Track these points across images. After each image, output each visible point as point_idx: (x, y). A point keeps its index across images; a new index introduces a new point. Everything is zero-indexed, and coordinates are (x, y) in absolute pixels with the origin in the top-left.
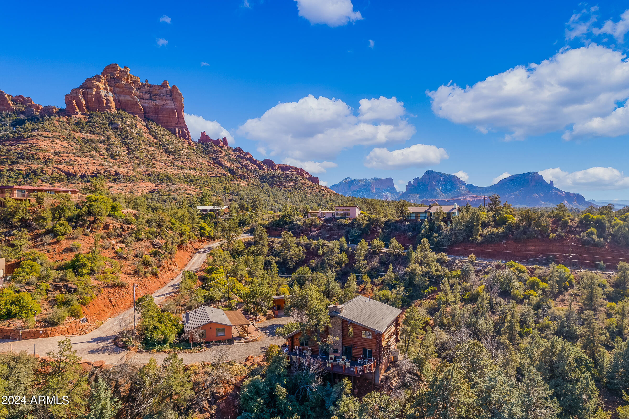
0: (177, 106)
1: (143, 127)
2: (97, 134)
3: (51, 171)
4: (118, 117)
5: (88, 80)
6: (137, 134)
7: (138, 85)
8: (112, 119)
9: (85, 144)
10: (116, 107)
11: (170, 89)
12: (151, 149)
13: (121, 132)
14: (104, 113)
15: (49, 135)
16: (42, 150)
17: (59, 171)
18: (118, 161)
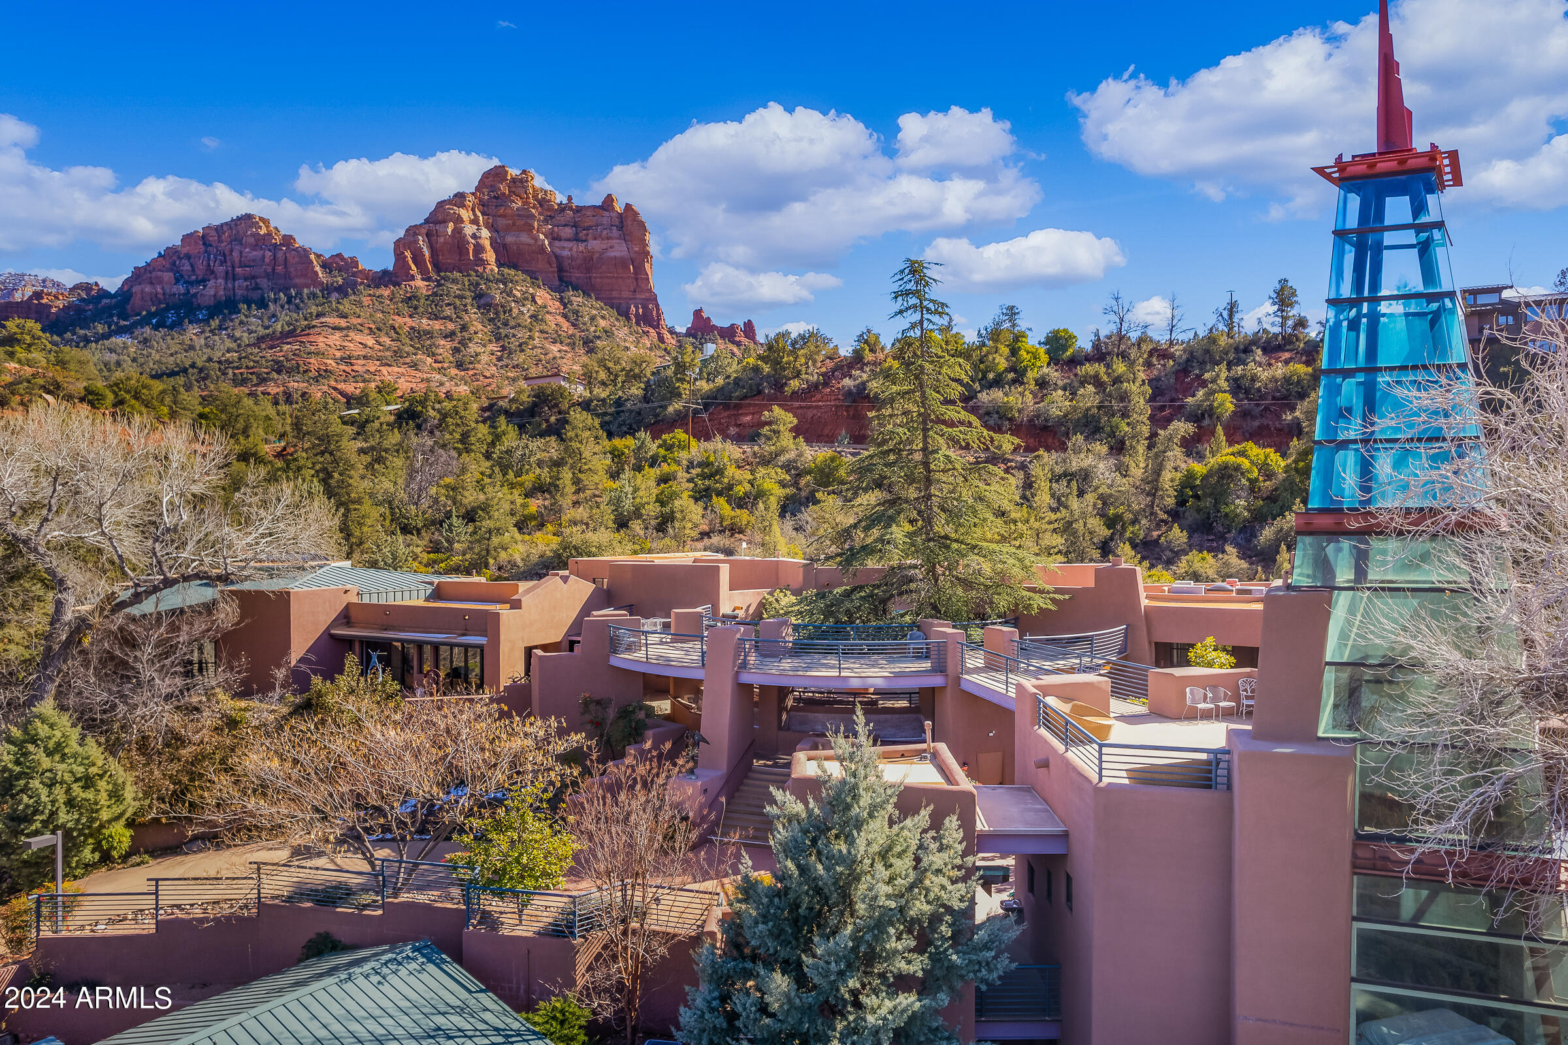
0: (635, 252)
1: (551, 303)
2: (445, 318)
3: (319, 394)
4: (498, 281)
5: (441, 204)
6: (531, 317)
7: (551, 208)
8: (483, 287)
9: (411, 339)
10: (497, 260)
11: (621, 214)
12: (555, 348)
13: (497, 313)
14: (469, 275)
15: (343, 323)
16: (317, 354)
17: (335, 394)
18: (471, 373)
